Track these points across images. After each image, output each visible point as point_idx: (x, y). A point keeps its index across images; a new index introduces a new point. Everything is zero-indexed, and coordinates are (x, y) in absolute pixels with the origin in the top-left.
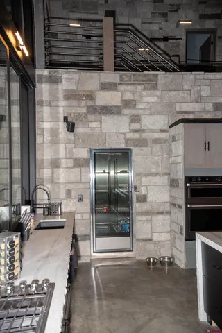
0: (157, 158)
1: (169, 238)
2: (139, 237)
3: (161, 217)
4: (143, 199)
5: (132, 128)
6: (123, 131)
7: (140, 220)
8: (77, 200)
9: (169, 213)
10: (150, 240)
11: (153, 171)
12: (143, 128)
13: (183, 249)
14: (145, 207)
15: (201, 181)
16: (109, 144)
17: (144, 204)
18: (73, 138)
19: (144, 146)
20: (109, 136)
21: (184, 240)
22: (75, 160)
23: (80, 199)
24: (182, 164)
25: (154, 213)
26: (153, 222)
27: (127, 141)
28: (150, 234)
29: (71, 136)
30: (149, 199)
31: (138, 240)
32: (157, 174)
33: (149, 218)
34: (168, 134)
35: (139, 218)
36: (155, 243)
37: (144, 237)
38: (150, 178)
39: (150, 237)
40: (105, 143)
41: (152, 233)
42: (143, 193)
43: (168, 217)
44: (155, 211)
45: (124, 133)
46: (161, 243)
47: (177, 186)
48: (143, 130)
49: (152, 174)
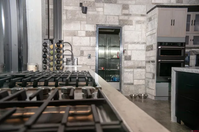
0: (138, 33)
1: (144, 83)
2: (125, 82)
3: (139, 70)
4: (129, 58)
5: (123, 13)
6: (118, 15)
7: (127, 72)
8: (87, 57)
9: (144, 68)
10: (132, 84)
11: (136, 41)
12: (130, 13)
13: (154, 88)
14: (129, 63)
15: (167, 45)
16: (108, 22)
17: (129, 61)
18: (85, 18)
19: (131, 25)
20: (109, 17)
21: (155, 82)
22: (87, 32)
23: (90, 57)
24: (156, 34)
25: (135, 67)
26: (134, 73)
27: (120, 21)
28: (132, 80)
29: (84, 16)
30: (133, 59)
31: (125, 84)
32: (138, 43)
33: (132, 70)
34: (146, 17)
35: (126, 70)
36: (135, 86)
37: (129, 82)
38: (133, 45)
39: (132, 82)
40: (106, 22)
41: (134, 79)
42: (129, 54)
43: (144, 70)
44: (136, 66)
45: (118, 16)
46: (139, 86)
47: (152, 49)
48: (130, 15)
49: (134, 43)
